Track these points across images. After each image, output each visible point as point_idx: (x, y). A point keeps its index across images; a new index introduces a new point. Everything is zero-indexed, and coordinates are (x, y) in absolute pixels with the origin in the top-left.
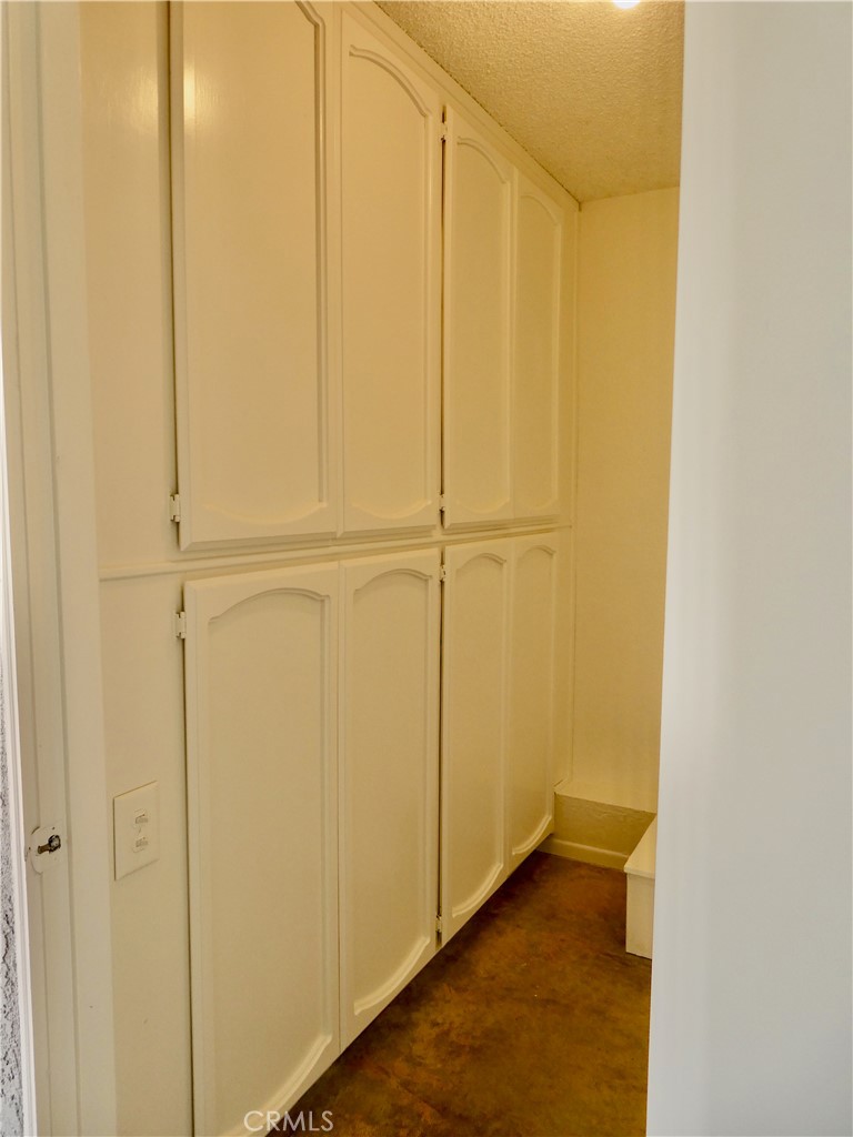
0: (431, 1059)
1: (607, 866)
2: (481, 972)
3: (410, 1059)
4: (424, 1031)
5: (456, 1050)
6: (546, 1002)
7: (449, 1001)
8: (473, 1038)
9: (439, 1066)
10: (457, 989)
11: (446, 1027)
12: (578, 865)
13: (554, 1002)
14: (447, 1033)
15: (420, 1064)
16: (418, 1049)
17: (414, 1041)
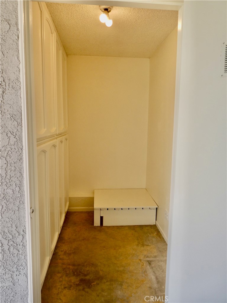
0: (65, 257)
1: (81, 211)
2: (66, 239)
3: (60, 259)
4: (60, 253)
5: (70, 254)
6: (83, 240)
7: (62, 246)
8: (72, 251)
9: (68, 258)
10: (63, 243)
11: (65, 251)
12: (75, 212)
13: (85, 239)
14: (66, 252)
15: (64, 259)
16: (61, 257)
17: (59, 256)
